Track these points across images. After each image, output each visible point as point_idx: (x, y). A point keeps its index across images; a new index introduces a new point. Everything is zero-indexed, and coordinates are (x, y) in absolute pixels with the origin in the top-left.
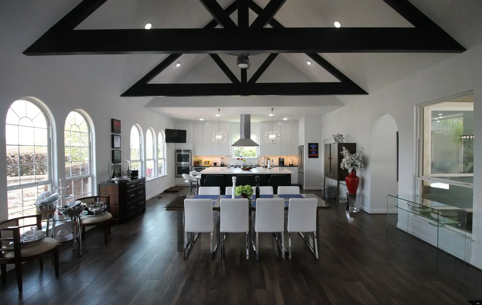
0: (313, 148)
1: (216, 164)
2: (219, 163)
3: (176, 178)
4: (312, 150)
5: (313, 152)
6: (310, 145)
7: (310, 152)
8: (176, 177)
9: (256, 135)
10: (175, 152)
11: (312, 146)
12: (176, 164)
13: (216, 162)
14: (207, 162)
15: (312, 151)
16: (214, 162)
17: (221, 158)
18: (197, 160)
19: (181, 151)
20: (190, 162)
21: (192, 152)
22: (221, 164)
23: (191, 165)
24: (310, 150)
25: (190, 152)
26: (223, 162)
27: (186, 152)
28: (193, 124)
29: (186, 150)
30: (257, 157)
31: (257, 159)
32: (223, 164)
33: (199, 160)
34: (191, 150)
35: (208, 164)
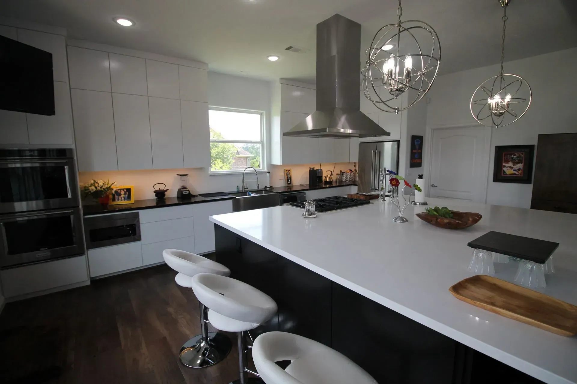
0: (417, 147)
1: (164, 195)
2: (172, 193)
5: (416, 155)
6: (414, 138)
7: (412, 156)
9: (261, 114)
11: (416, 141)
13: (162, 187)
14: (123, 193)
15: (416, 153)
16: (157, 188)
17: (179, 176)
18: (93, 187)
19: (20, 153)
20: (69, 196)
21: (75, 158)
22: (180, 192)
23: (78, 207)
24: (414, 151)
25: (66, 156)
26: (186, 188)
27: (49, 157)
28: (67, 46)
29: (50, 150)
30: (266, 170)
31: (269, 173)
32: (188, 191)
33: (101, 188)
34: (71, 150)
35: (129, 198)
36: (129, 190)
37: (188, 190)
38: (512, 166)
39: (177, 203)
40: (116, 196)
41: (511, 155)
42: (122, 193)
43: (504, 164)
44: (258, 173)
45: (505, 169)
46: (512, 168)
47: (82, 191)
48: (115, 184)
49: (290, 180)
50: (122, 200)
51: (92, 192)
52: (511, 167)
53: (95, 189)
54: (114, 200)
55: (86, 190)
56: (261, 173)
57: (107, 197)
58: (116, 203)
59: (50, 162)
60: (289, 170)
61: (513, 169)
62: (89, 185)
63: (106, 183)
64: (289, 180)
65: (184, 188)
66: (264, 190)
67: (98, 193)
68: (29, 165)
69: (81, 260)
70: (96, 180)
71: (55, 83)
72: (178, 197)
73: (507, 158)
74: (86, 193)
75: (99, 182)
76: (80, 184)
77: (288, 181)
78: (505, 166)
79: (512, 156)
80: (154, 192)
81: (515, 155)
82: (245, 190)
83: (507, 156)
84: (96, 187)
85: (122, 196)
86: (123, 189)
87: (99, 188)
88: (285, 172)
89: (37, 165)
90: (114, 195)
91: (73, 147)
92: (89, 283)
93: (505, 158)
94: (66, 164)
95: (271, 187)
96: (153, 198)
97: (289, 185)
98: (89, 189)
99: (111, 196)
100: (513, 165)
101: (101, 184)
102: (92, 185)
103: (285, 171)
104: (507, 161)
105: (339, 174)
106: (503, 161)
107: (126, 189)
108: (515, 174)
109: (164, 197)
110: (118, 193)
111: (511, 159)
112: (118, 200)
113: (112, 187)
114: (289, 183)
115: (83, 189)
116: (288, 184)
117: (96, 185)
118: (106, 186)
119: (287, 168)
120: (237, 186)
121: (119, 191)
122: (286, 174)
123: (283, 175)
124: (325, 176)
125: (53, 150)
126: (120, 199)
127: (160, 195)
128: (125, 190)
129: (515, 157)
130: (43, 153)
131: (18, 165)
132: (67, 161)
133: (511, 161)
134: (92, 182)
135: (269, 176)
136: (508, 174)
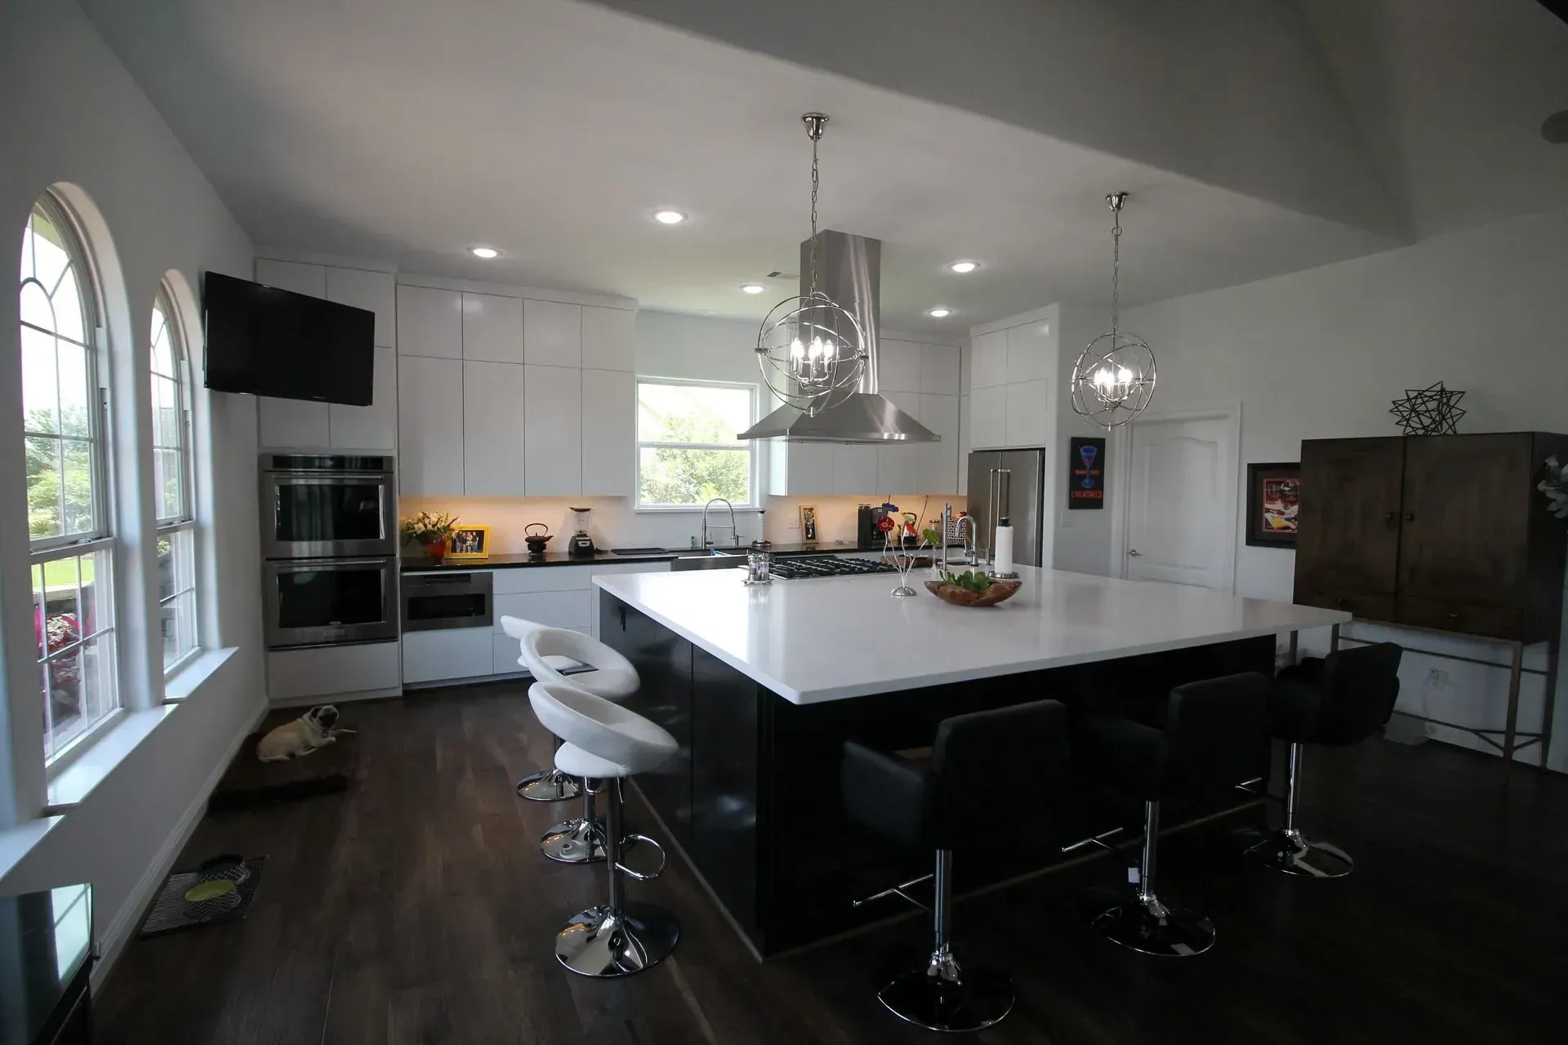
0: (1088, 464)
1: (544, 547)
2: (560, 545)
3: (274, 655)
4: (1083, 472)
5: (1087, 481)
6: (1077, 444)
7: (1075, 482)
8: (272, 647)
9: (752, 390)
10: (263, 473)
11: (1085, 451)
12: (268, 559)
13: (541, 532)
14: (470, 538)
15: (1084, 477)
16: (532, 532)
17: (573, 511)
18: (421, 525)
19: (308, 462)
20: (382, 536)
21: (396, 473)
22: (574, 543)
23: (395, 555)
24: (1077, 472)
25: (382, 468)
26: (585, 535)
27: (349, 470)
28: (397, 284)
29: (351, 459)
30: (757, 505)
31: (762, 512)
32: (589, 542)
33: (434, 526)
34: (390, 459)
35: (480, 548)
36: (480, 534)
37: (590, 540)
38: (1283, 510)
39: (568, 560)
40: (458, 544)
41: (1280, 483)
42: (468, 538)
43: (1267, 506)
44: (737, 512)
45: (1268, 516)
46: (1283, 513)
47: (402, 531)
48: (459, 520)
49: (813, 531)
50: (467, 551)
51: (418, 533)
52: (1281, 513)
53: (423, 529)
54: (454, 550)
55: (409, 529)
56: (745, 512)
57: (443, 543)
58: (458, 555)
59: (351, 478)
60: (812, 509)
61: (1285, 516)
62: (416, 521)
63: (444, 519)
64: (810, 530)
65: (582, 535)
66: (749, 549)
67: (426, 537)
68: (315, 482)
69: (390, 648)
70: (427, 513)
71: (375, 349)
72: (570, 553)
73: (1272, 492)
74: (409, 536)
75: (431, 516)
76: (401, 519)
77: (808, 533)
78: (1268, 511)
79: (1282, 487)
80: (527, 540)
81: (1287, 485)
82: (708, 545)
83: (1272, 487)
84: (425, 526)
85: (468, 543)
86: (472, 532)
87: (430, 527)
88: (802, 513)
89: (327, 482)
90: (454, 542)
91: (394, 454)
92: (399, 693)
93: (1267, 492)
94: (381, 481)
95: (766, 542)
96: (522, 552)
97: (809, 541)
98: (414, 528)
99: (449, 543)
100: (1285, 508)
101: (434, 519)
102: (419, 520)
103: (802, 509)
104: (1272, 500)
105: (935, 522)
106: (1265, 500)
107: (476, 531)
108: (1287, 528)
109: (544, 551)
110: (461, 538)
111: (1278, 495)
112: (461, 551)
113: (453, 526)
114: (809, 536)
115: (404, 527)
116: (807, 538)
117: (427, 521)
118: (443, 524)
119: (808, 505)
120: (693, 538)
121: (464, 534)
122: (803, 517)
123: (798, 518)
124: (899, 526)
125: (356, 458)
126: (464, 548)
127: (537, 545)
128: (474, 534)
129: (1287, 489)
130: (340, 462)
131: (302, 482)
132: (383, 477)
133: (1281, 498)
134: (421, 515)
135: (763, 519)
136: (1273, 526)
